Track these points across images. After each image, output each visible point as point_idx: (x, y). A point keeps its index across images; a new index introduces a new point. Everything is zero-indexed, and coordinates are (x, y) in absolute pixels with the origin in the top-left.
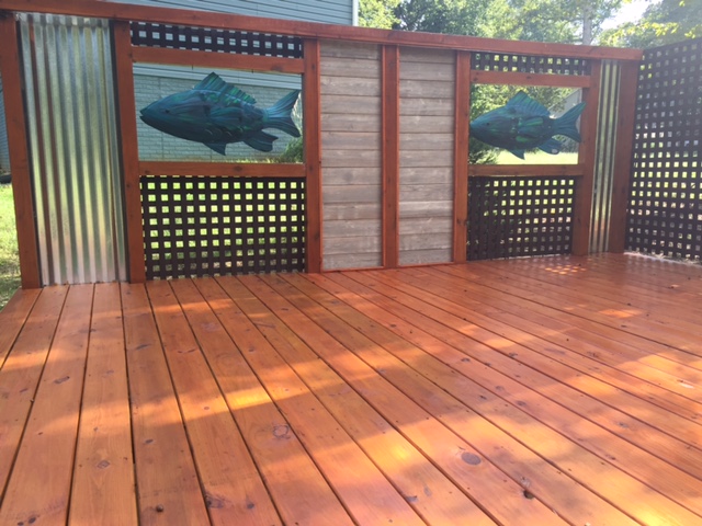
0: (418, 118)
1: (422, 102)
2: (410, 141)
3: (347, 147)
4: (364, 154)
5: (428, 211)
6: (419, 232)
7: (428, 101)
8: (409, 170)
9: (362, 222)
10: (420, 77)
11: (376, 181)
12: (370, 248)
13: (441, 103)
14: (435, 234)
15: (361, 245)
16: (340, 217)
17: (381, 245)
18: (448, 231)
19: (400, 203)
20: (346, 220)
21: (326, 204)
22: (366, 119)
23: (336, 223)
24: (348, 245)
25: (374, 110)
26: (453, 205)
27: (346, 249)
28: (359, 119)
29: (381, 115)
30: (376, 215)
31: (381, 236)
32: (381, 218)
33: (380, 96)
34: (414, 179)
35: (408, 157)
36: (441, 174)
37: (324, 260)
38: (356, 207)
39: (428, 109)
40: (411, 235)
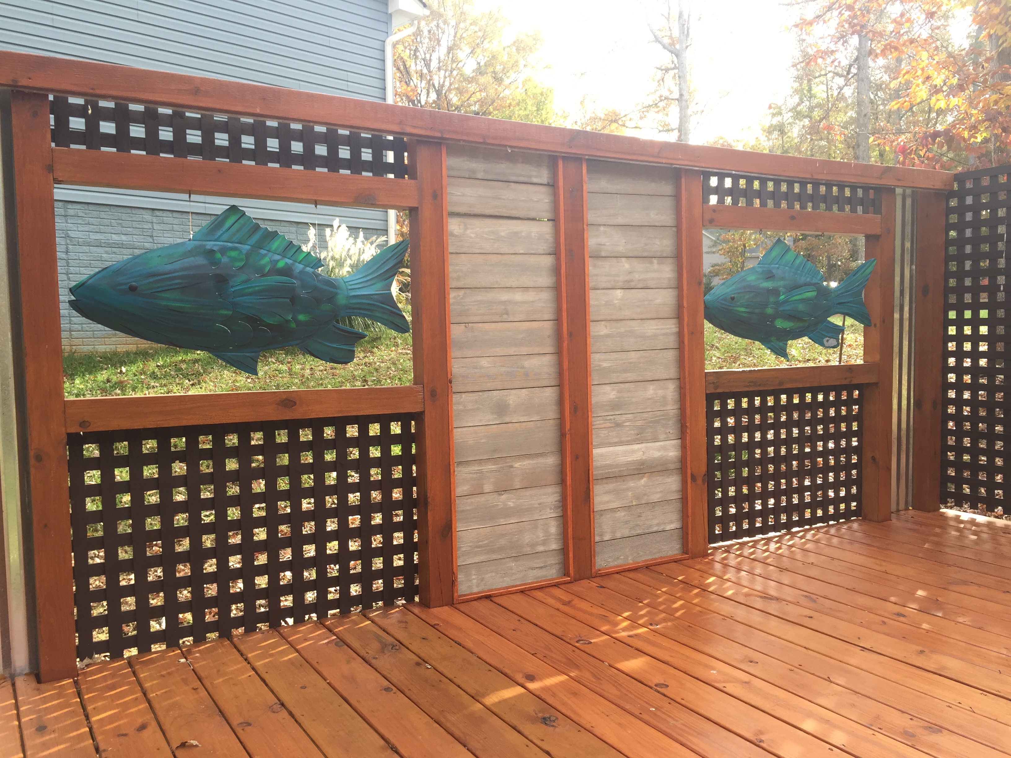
0: (619, 293)
1: (626, 265)
2: (607, 336)
3: (499, 351)
4: (529, 363)
5: (642, 463)
6: (626, 503)
7: (635, 262)
8: (607, 388)
9: (529, 492)
10: (620, 220)
11: (551, 413)
12: (544, 543)
13: (656, 266)
14: (654, 504)
15: (527, 538)
16: (487, 488)
17: (564, 535)
18: (676, 496)
19: (596, 452)
20: (499, 491)
21: (460, 463)
22: (531, 296)
23: (481, 499)
24: (502, 542)
25: (546, 280)
26: (683, 447)
27: (501, 549)
28: (518, 297)
29: (557, 288)
30: (552, 477)
31: (563, 518)
32: (562, 482)
33: (556, 253)
34: (615, 406)
35: (605, 365)
36: (661, 392)
37: (461, 577)
38: (517, 465)
39: (637, 276)
40: (613, 510)
